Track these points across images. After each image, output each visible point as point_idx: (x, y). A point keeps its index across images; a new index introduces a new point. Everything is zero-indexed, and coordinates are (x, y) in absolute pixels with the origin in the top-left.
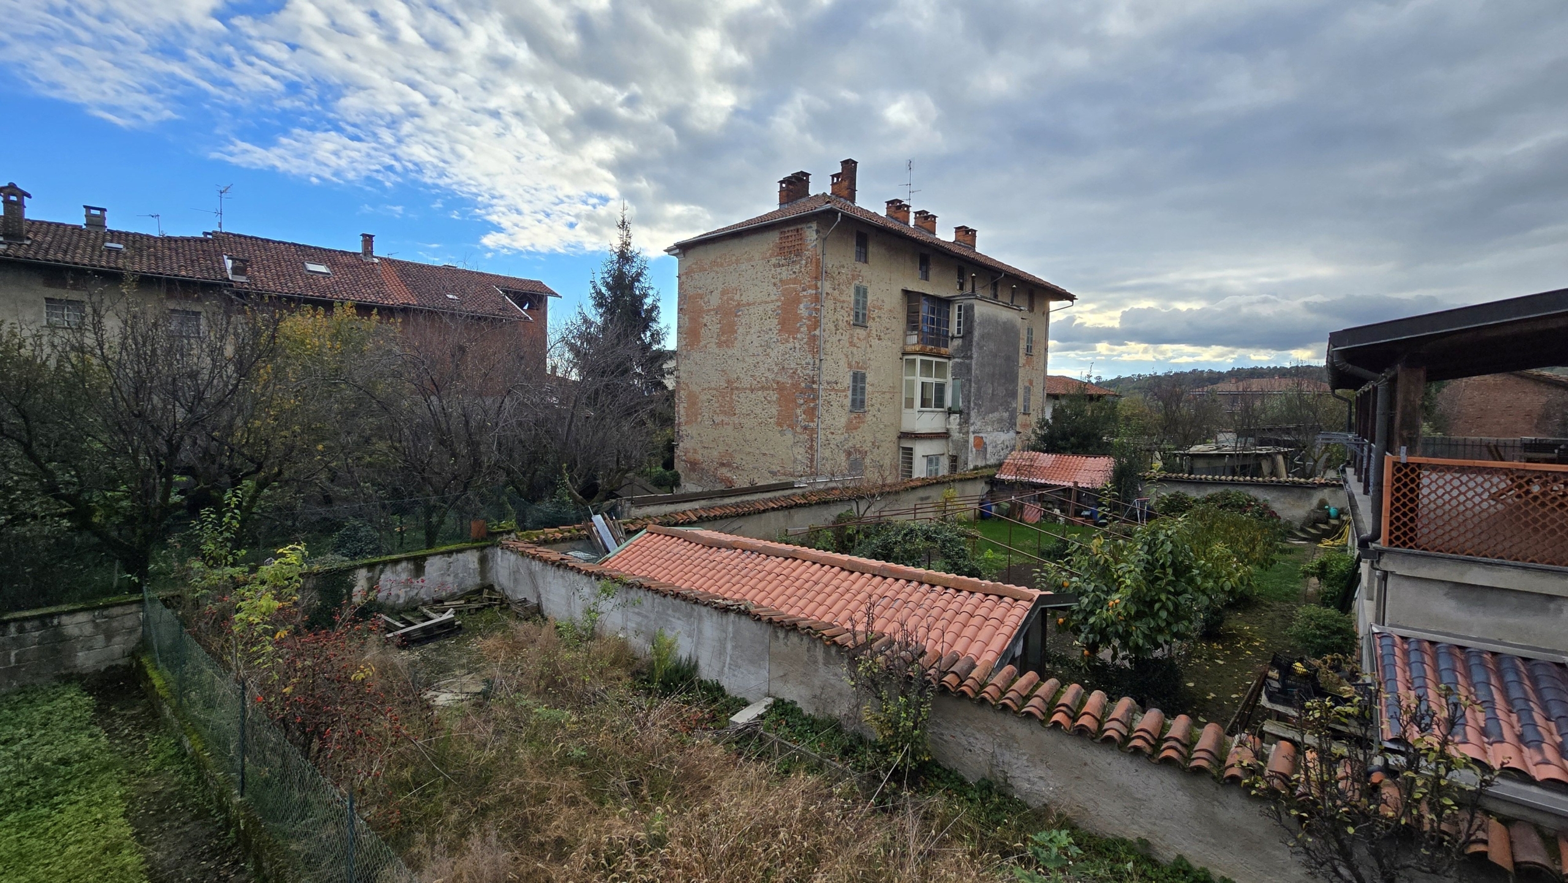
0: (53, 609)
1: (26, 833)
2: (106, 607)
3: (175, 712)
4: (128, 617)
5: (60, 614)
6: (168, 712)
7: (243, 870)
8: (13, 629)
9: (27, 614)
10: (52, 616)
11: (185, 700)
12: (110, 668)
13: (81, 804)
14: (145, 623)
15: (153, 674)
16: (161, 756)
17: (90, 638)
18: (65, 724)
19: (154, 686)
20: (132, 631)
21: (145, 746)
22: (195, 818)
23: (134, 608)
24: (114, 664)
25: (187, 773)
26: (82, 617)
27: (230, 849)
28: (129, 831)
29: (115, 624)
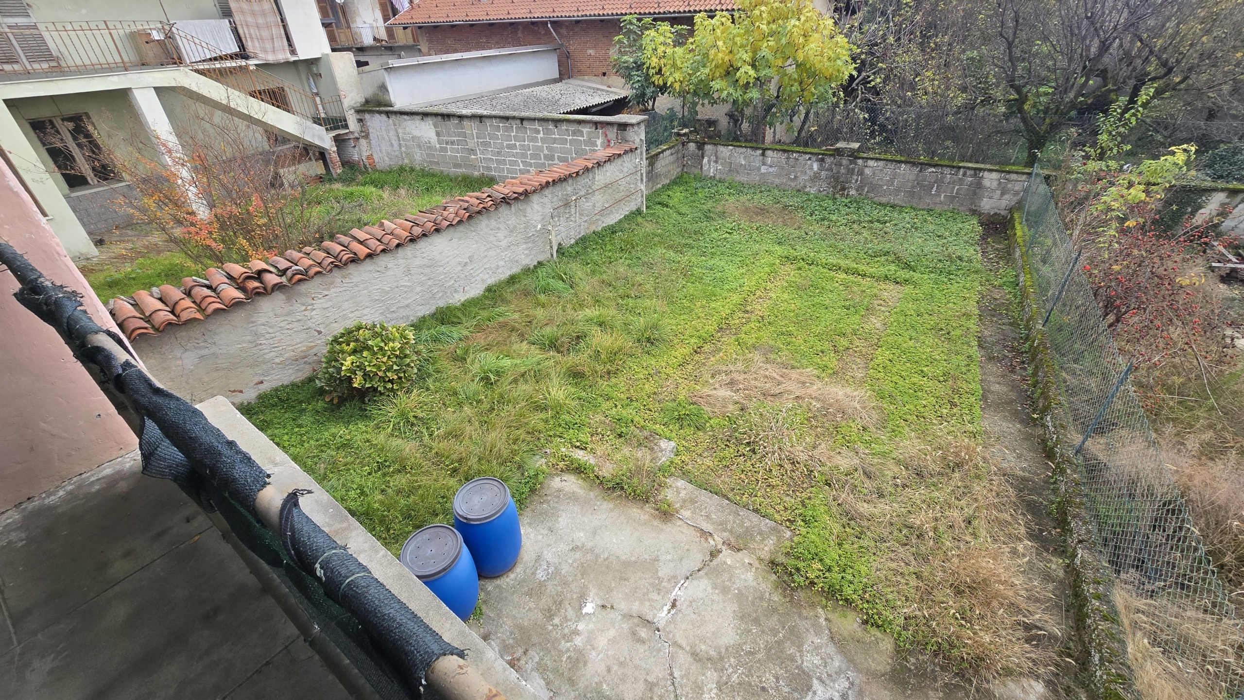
0: (982, 166)
1: (936, 287)
2: (1009, 172)
3: (1022, 256)
4: (1018, 183)
5: (985, 170)
6: (1018, 254)
7: (1025, 369)
8: (962, 171)
9: (970, 165)
10: (981, 170)
11: (1030, 251)
12: (995, 214)
13: (961, 285)
14: (1026, 191)
15: (1018, 226)
16: (1005, 279)
17: (993, 191)
18: (965, 238)
19: (1015, 234)
20: (1016, 193)
21: (998, 269)
22: (1011, 324)
23: (1024, 177)
24: (998, 212)
25: (1015, 296)
26: (995, 175)
27: (1022, 353)
28: (977, 312)
29: (1009, 186)
